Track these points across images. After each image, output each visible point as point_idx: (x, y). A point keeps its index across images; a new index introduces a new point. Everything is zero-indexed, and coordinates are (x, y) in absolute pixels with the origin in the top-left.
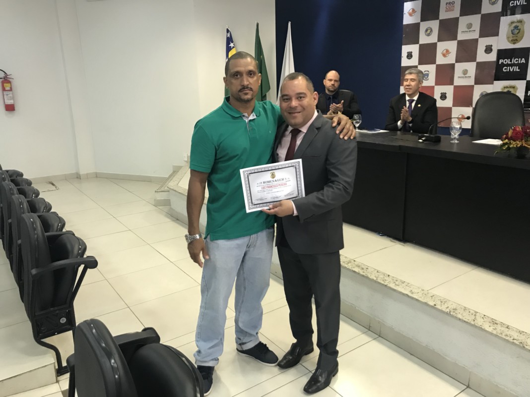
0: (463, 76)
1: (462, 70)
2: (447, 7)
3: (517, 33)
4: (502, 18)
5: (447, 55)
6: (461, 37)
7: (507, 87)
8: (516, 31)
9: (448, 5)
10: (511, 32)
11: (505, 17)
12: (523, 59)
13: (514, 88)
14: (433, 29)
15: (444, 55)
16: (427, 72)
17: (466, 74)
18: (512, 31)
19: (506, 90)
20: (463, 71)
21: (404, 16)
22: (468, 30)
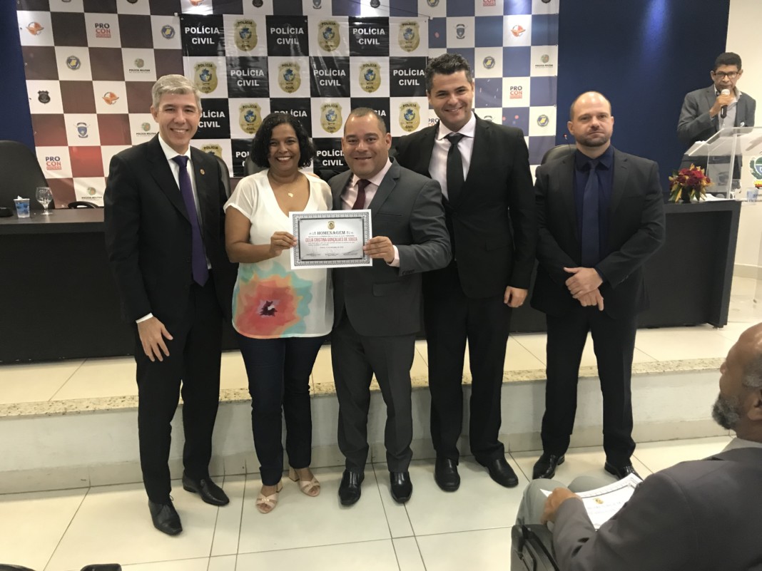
0: (144, 132)
1: (142, 123)
2: (99, 31)
3: (209, 80)
4: (184, 58)
5: (113, 102)
6: (129, 77)
7: (208, 148)
8: (207, 77)
9: (98, 27)
10: (199, 79)
11: (188, 57)
12: (222, 113)
13: (217, 148)
14: (81, 60)
15: (108, 101)
16: (84, 126)
17: (149, 129)
18: (200, 76)
19: (207, 151)
20: (143, 125)
21: (21, 33)
22: (140, 69)
